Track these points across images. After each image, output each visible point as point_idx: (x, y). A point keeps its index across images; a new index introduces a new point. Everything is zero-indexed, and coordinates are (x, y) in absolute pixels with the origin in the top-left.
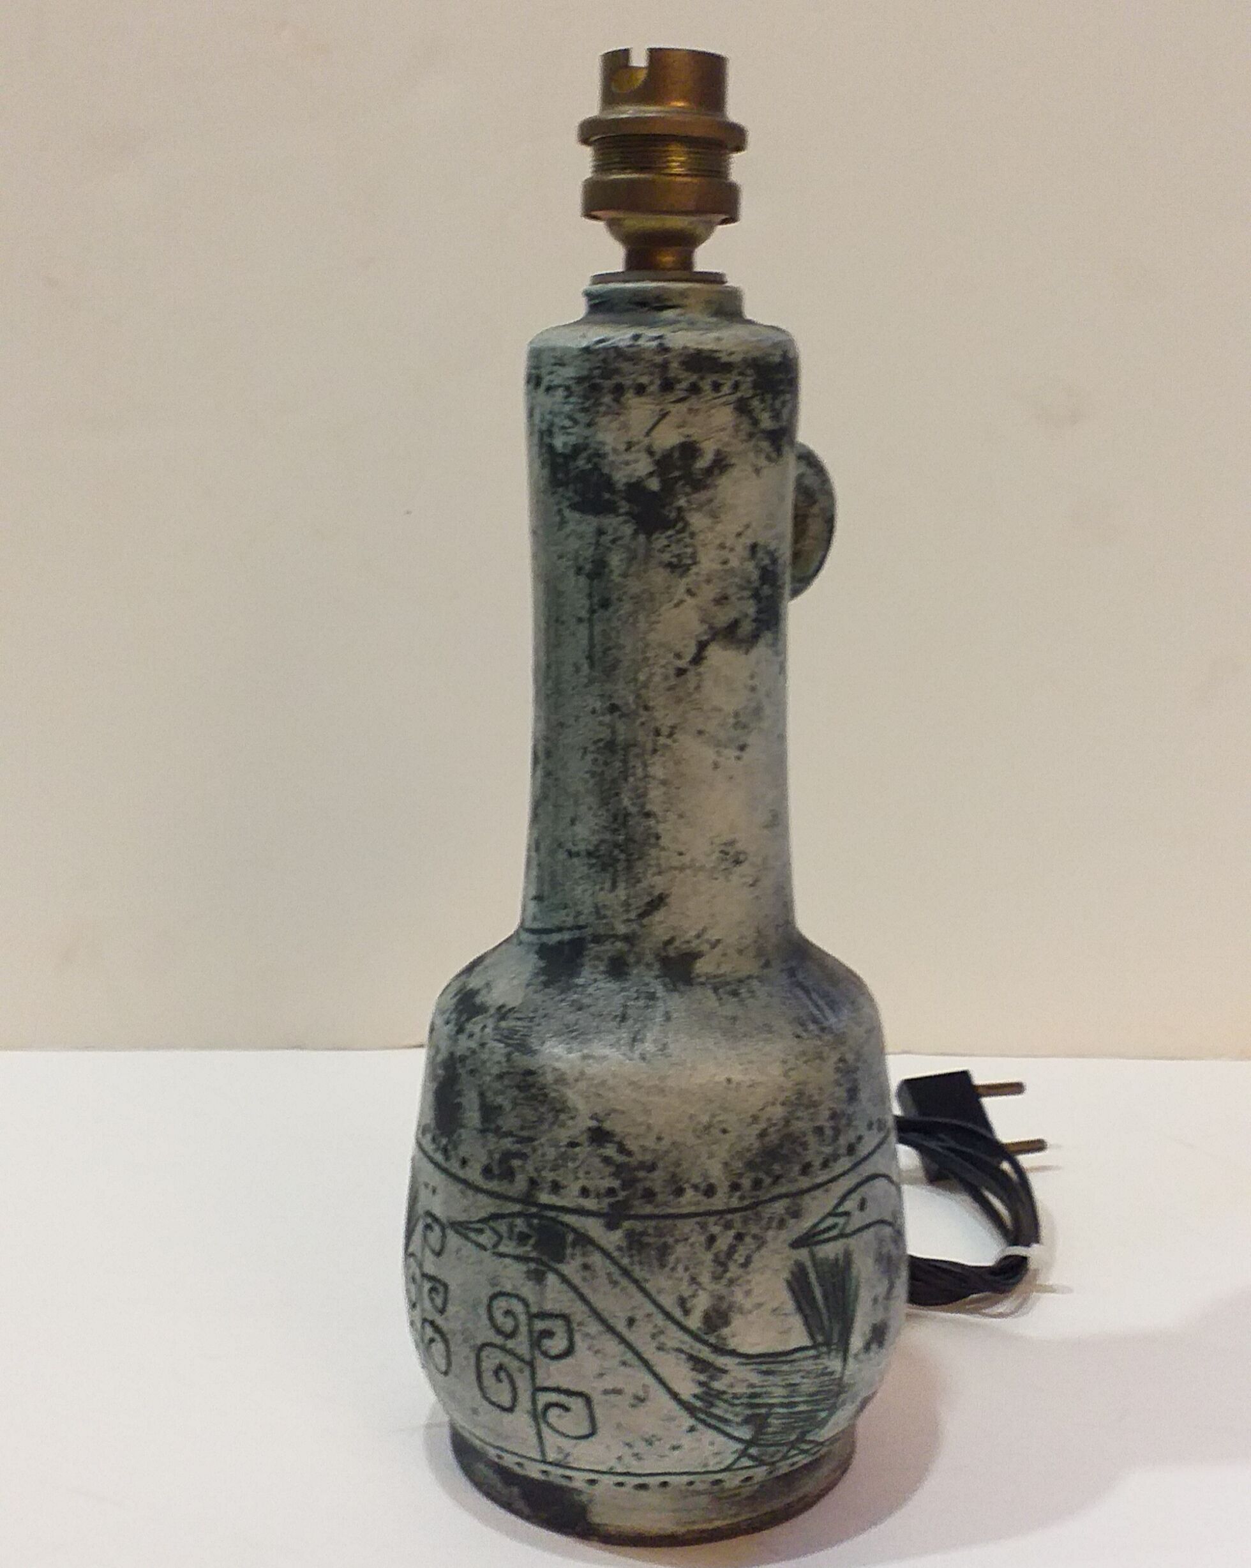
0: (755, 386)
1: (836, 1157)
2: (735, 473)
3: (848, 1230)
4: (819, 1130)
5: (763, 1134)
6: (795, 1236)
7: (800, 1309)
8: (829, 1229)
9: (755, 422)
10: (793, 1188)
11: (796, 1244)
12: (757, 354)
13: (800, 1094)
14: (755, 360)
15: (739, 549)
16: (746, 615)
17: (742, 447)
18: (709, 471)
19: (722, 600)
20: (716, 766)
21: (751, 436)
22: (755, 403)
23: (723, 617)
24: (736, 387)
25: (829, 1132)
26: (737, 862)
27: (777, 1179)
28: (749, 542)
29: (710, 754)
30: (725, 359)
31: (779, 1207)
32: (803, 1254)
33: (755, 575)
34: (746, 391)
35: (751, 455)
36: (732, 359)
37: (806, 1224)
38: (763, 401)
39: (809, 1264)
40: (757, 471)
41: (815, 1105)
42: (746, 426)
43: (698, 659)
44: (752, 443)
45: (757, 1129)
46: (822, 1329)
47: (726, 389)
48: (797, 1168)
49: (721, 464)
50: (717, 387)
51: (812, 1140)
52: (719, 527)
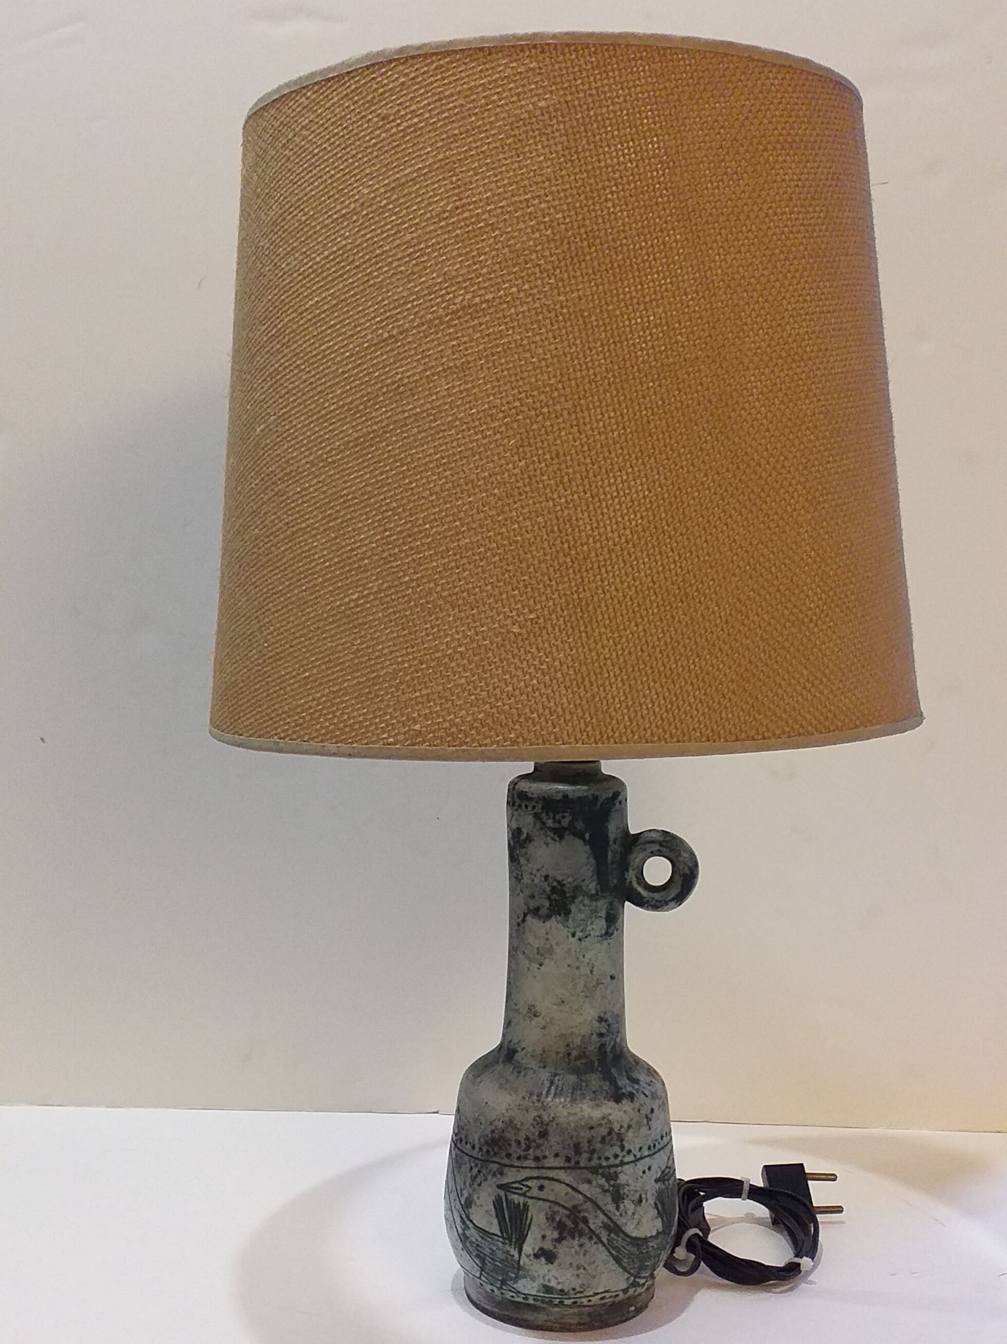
0: (543, 808)
1: (526, 1158)
2: (535, 843)
3: (528, 1194)
4: (519, 1142)
5: (493, 1132)
6: (499, 1183)
7: (497, 1216)
8: (517, 1188)
9: (544, 823)
10: (503, 1162)
11: (500, 1187)
12: (546, 795)
13: (511, 1122)
14: (544, 798)
15: (538, 875)
16: (544, 906)
17: (537, 833)
18: (525, 841)
19: (532, 897)
20: (529, 969)
21: (541, 829)
22: (544, 815)
23: (533, 904)
24: (534, 808)
25: (524, 1146)
26: (535, 1016)
27: (495, 1154)
28: (544, 874)
29: (527, 962)
30: (530, 795)
31: (495, 1167)
32: (502, 1193)
33: (548, 889)
34: (538, 809)
35: (543, 837)
36: (534, 796)
37: (505, 1181)
38: (547, 814)
39: (504, 1198)
40: (547, 845)
41: (518, 1130)
42: (538, 825)
43: (524, 921)
44: (543, 832)
45: (491, 1128)
46: (507, 1233)
47: (530, 808)
48: (504, 1154)
49: (529, 839)
50: (526, 807)
51: (514, 1144)
52: (530, 865)
